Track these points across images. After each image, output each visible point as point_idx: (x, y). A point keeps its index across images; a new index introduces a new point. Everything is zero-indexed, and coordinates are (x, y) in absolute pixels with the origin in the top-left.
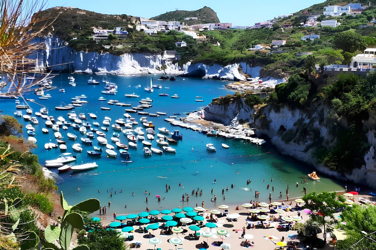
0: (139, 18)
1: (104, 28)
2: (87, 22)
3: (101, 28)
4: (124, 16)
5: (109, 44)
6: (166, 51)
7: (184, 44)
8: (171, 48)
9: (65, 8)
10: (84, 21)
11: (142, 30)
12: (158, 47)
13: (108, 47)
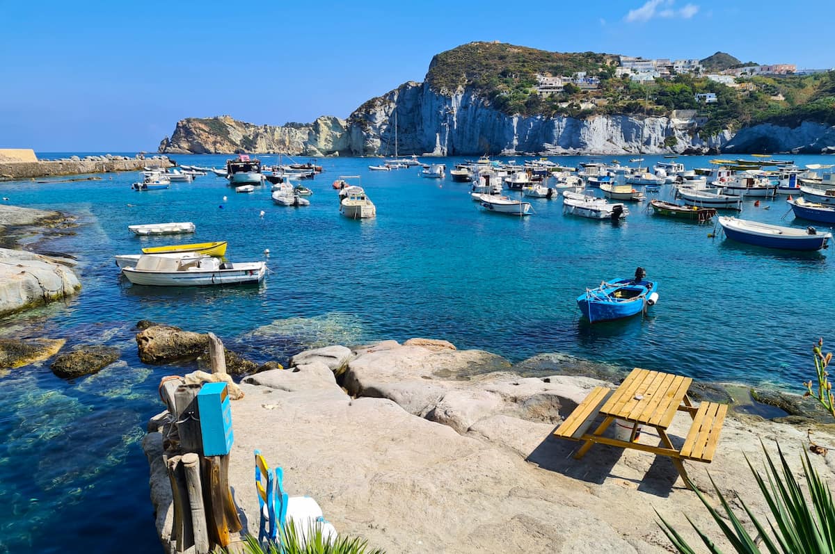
0: (618, 57)
1: (555, 75)
2: (526, 64)
3: (549, 75)
4: (590, 55)
5: (565, 101)
6: (675, 111)
7: (712, 98)
8: (686, 104)
9: (487, 43)
10: (521, 64)
11: (626, 75)
12: (658, 103)
13: (565, 105)
